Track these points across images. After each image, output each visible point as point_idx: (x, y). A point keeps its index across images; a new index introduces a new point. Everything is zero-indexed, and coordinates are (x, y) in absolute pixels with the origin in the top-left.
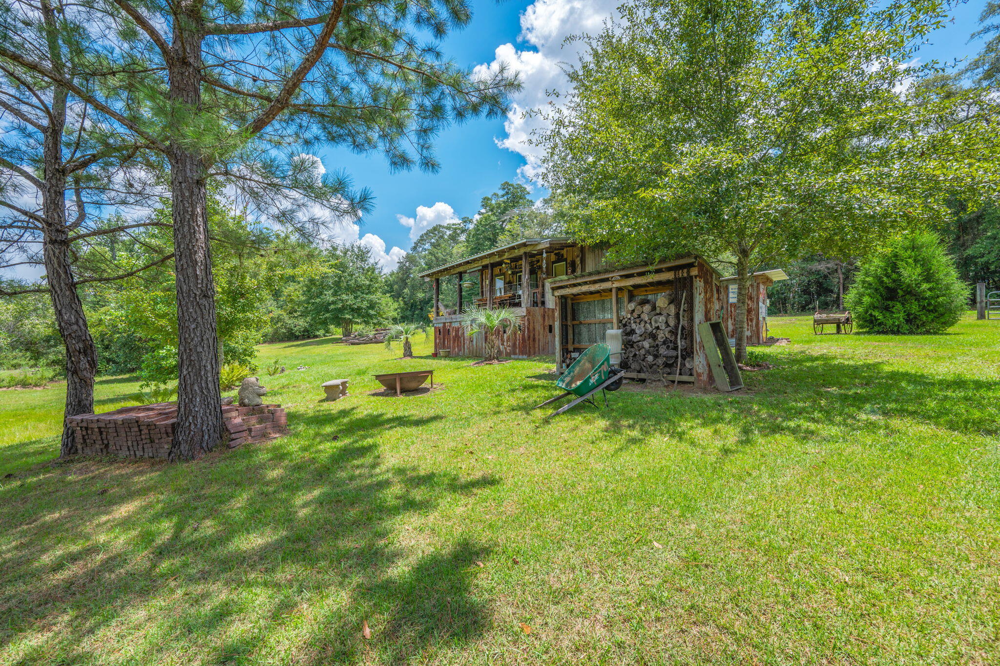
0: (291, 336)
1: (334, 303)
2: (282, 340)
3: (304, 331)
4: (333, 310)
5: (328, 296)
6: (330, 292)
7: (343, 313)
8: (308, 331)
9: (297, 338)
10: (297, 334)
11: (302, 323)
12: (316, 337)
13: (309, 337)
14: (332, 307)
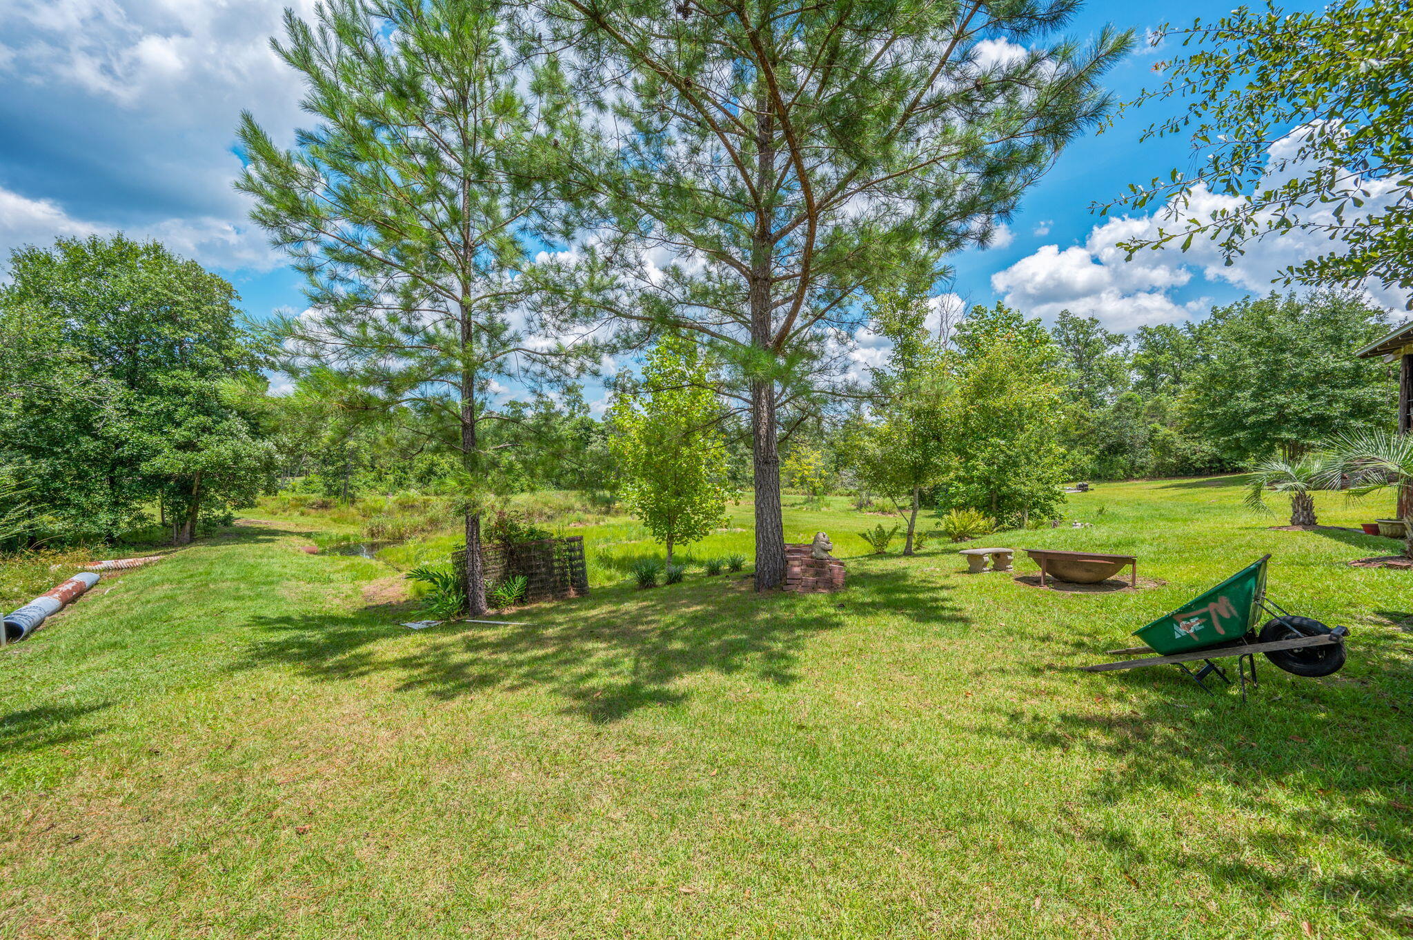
0: (1184, 470)
1: (1254, 411)
2: (1169, 476)
3: (1210, 461)
4: (1254, 425)
5: (1244, 401)
6: (1247, 394)
7: (1279, 429)
8: (1220, 461)
9: (1199, 472)
10: (1198, 465)
11: (1207, 448)
12: (1240, 470)
13: (1222, 471)
14: (1252, 419)
